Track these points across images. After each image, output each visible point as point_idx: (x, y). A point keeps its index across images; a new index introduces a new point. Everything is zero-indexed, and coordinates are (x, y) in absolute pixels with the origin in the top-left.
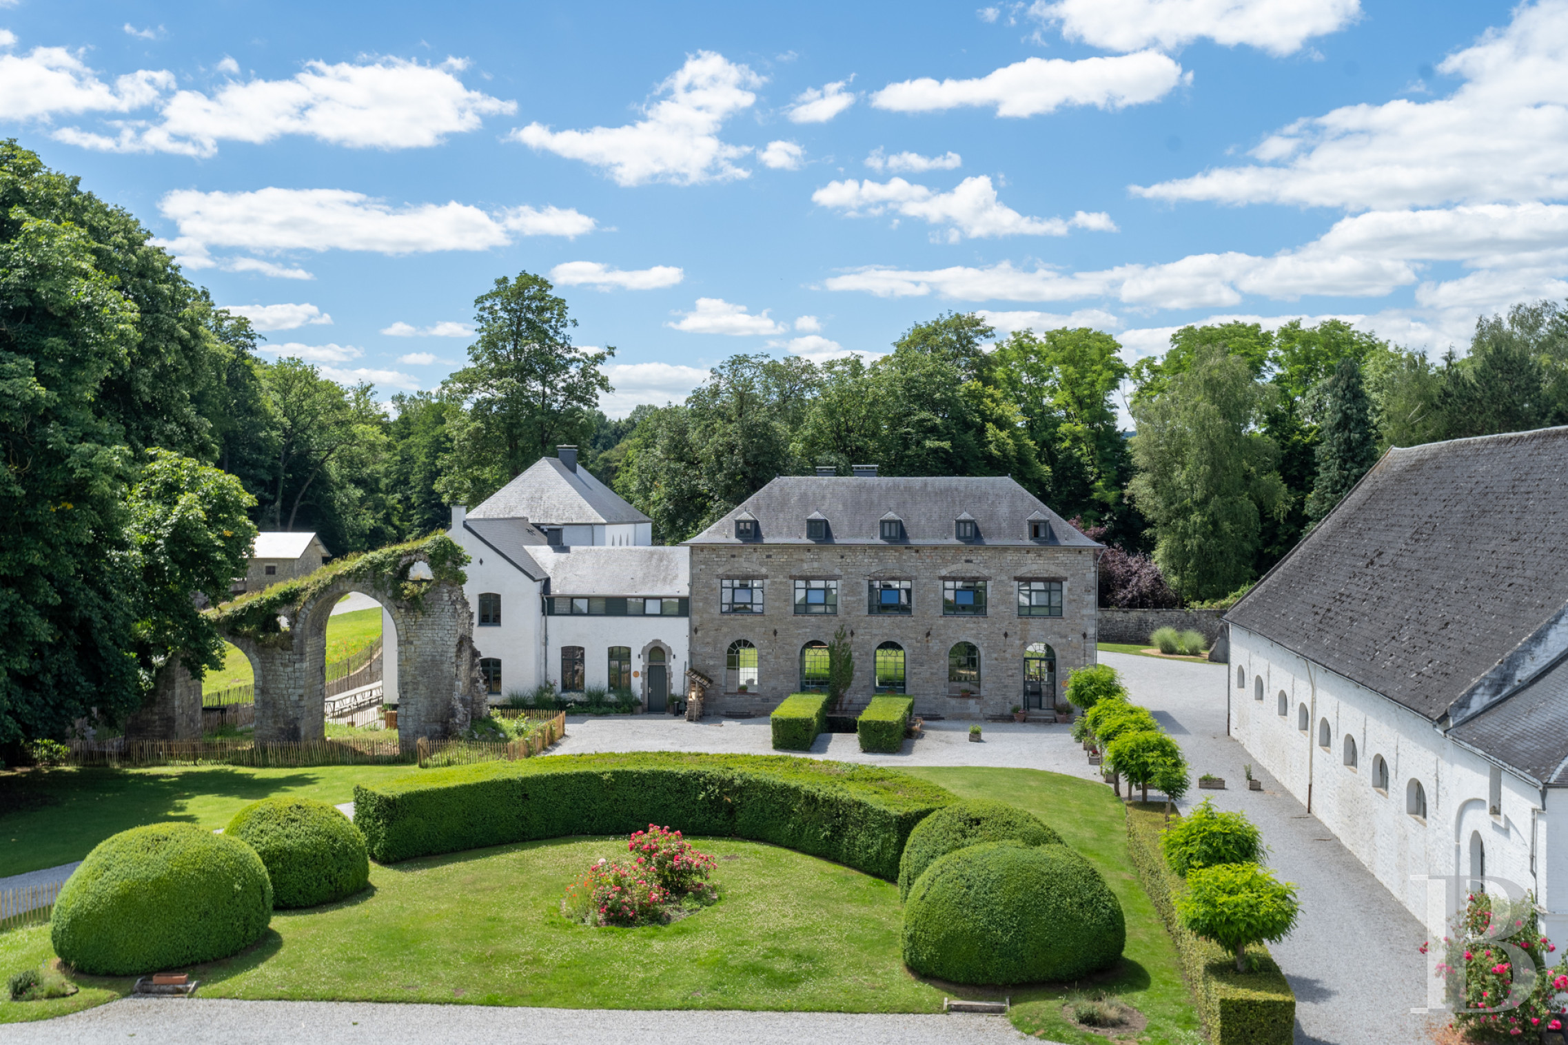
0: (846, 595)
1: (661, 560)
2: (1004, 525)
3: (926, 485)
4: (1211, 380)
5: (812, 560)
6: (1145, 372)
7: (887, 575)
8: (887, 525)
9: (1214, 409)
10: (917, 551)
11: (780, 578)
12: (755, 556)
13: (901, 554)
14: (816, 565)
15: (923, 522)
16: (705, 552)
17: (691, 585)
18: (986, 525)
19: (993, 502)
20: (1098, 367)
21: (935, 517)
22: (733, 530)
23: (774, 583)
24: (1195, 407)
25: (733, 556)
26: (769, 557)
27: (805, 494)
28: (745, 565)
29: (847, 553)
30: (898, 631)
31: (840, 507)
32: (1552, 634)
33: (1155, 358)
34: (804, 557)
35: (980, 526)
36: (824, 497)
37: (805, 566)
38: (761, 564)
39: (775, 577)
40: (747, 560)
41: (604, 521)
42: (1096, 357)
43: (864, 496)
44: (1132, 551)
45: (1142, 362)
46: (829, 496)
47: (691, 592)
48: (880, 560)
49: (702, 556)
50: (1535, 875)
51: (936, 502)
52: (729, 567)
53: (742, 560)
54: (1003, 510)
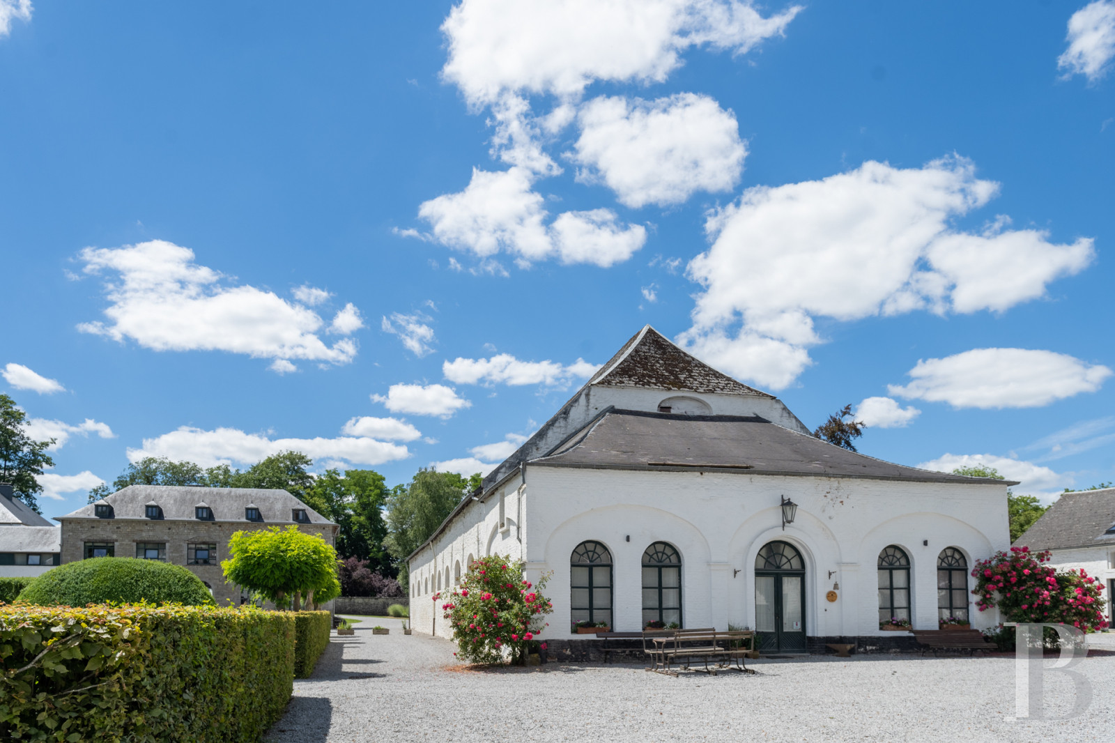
0: (172, 552)
1: (46, 534)
2: (278, 513)
3: (231, 492)
4: (426, 482)
5: (149, 531)
6: (399, 492)
7: (200, 540)
8: (200, 510)
9: (426, 496)
10: (220, 526)
11: (127, 542)
12: (109, 527)
13: (209, 528)
14: (151, 533)
15: (226, 511)
16: (73, 524)
17: (62, 546)
18: (266, 513)
19: (272, 502)
20: (372, 488)
21: (234, 508)
22: (94, 512)
23: (121, 545)
24: (417, 496)
25: (93, 527)
26: (118, 528)
27: (149, 494)
28: (101, 533)
29: (173, 526)
30: (207, 575)
31: (172, 502)
32: (550, 433)
33: (403, 485)
34: (143, 529)
35: (262, 514)
36: (162, 497)
37: (144, 534)
38: (113, 533)
39: (122, 541)
40: (103, 530)
41: (20, 522)
42: (371, 483)
43: (189, 497)
44: (385, 576)
45: (397, 487)
46: (165, 496)
47: (61, 550)
48: (195, 531)
49: (70, 527)
50: (520, 541)
51: (236, 501)
52: (90, 534)
53: (99, 530)
54: (279, 506)
